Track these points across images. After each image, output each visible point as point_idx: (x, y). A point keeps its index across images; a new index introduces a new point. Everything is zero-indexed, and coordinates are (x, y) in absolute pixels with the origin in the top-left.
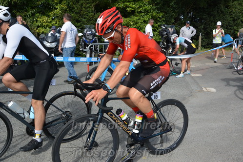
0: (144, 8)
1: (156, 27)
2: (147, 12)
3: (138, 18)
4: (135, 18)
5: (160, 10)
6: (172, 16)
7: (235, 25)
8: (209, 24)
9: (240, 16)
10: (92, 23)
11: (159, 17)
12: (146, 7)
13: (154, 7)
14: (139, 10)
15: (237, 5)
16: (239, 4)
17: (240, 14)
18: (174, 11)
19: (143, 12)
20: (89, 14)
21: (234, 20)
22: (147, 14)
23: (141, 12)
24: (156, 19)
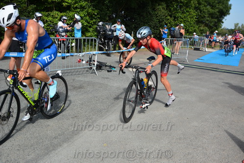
0: (80, 4)
1: (91, 24)
2: (82, 8)
3: (73, 13)
4: (71, 14)
5: (95, 7)
6: (106, 14)
7: (160, 26)
8: (139, 24)
9: (163, 18)
10: (25, 16)
11: (94, 14)
12: (82, 3)
13: (90, 4)
14: (75, 6)
15: (162, 9)
16: (163, 8)
17: (164, 17)
18: (108, 10)
19: (79, 8)
20: (21, 6)
21: (160, 22)
22: (83, 11)
23: (76, 8)
24: (91, 16)
